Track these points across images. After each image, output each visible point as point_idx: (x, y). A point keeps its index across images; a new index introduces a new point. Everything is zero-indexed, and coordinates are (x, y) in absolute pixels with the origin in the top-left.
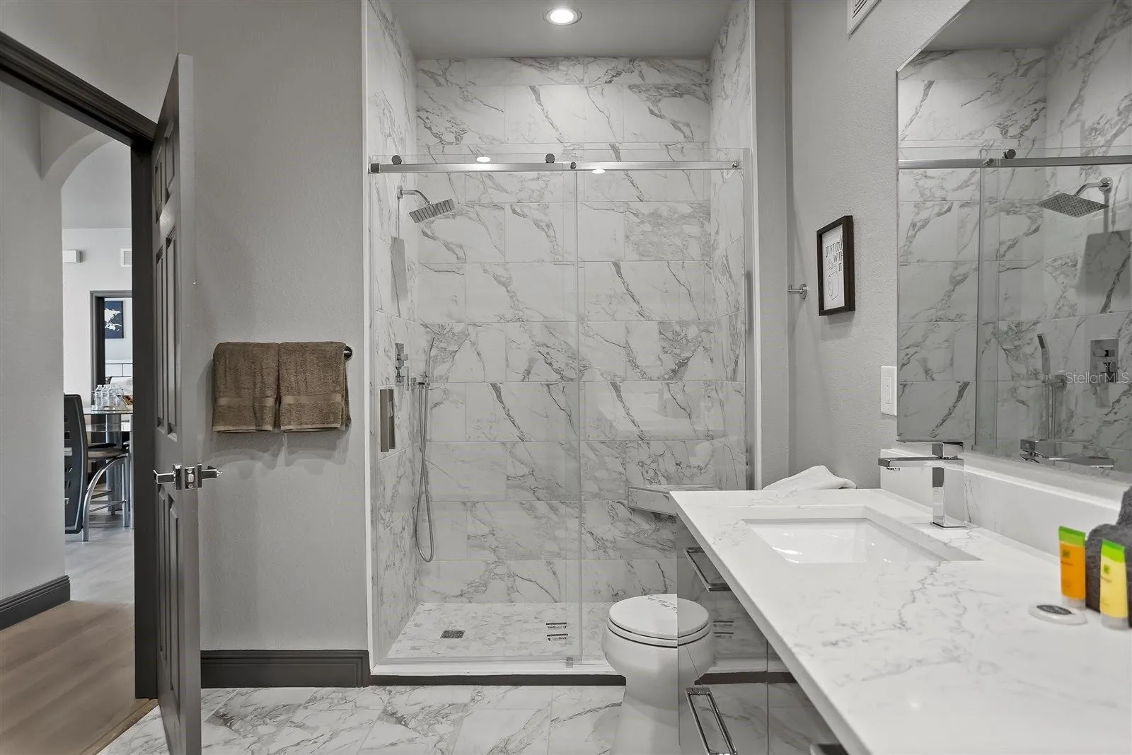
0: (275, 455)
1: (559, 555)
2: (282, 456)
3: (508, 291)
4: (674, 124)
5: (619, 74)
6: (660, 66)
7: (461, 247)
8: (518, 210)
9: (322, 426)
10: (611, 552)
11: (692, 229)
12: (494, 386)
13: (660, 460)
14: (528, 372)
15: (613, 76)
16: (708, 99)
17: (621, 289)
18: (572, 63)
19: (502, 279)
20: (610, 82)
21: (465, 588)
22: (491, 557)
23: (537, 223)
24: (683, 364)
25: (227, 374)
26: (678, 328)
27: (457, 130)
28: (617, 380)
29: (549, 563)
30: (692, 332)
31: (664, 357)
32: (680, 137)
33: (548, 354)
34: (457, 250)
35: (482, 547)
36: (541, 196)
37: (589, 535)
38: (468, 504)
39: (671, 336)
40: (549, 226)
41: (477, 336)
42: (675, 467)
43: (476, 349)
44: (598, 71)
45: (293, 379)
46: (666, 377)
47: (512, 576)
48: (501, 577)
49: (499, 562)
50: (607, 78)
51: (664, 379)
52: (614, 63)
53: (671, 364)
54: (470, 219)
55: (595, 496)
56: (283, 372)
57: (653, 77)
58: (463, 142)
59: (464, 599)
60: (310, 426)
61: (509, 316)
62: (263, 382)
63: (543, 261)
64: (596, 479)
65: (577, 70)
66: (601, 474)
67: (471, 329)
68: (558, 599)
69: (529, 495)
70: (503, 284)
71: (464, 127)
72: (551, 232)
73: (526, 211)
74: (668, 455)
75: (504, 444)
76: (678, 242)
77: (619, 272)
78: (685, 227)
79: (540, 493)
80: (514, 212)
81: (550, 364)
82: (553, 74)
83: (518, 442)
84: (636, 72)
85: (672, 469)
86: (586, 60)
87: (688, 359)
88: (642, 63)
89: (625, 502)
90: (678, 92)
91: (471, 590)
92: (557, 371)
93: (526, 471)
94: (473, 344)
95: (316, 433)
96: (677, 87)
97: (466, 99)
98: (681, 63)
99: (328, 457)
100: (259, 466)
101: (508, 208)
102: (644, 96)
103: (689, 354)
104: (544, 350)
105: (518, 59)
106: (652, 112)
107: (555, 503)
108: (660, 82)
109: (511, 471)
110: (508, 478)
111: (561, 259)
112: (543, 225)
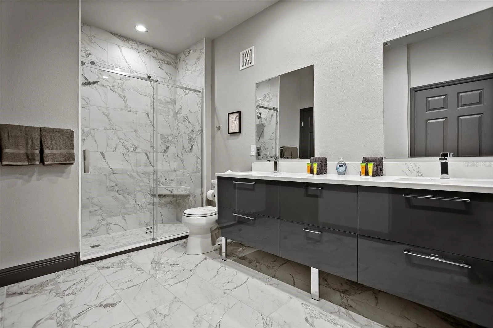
0: (31, 176)
1: (127, 214)
2: (35, 177)
3: (108, 118)
4: (166, 73)
5: (150, 51)
6: (162, 53)
7: (88, 98)
8: (112, 89)
9: (65, 162)
10: (145, 210)
11: (171, 106)
12: (102, 153)
13: (161, 178)
14: (116, 148)
15: (148, 52)
16: (176, 68)
17: (149, 122)
18: (134, 42)
19: (106, 113)
20: (147, 53)
21: (88, 232)
22: (100, 218)
23: (120, 95)
24: (167, 148)
25: (10, 139)
26: (166, 137)
27: (86, 52)
28: (147, 153)
29: (123, 217)
30: (170, 138)
31: (162, 145)
32: (167, 77)
33: (123, 142)
34: (87, 100)
35: (96, 215)
36: (122, 86)
37: (137, 205)
38: (90, 199)
39: (165, 139)
40: (124, 97)
41: (95, 134)
42: (165, 180)
43: (94, 139)
44: (142, 48)
45: (49, 142)
46: (163, 152)
47: (109, 224)
48: (104, 225)
49: (103, 219)
50: (146, 51)
51: (162, 152)
52: (148, 48)
53: (164, 147)
54: (92, 88)
55: (140, 191)
56: (44, 139)
57: (160, 56)
58: (89, 58)
59: (87, 236)
60: (59, 163)
61: (108, 127)
62: (33, 143)
63: (122, 109)
64: (140, 186)
65: (136, 46)
66: (141, 184)
67: (92, 131)
68: (126, 229)
69: (116, 193)
70: (106, 115)
71: (90, 52)
72: (125, 99)
73: (116, 90)
74: (163, 177)
75: (105, 175)
76: (166, 109)
77: (148, 117)
78: (169, 106)
79: (121, 192)
80: (111, 89)
81: (124, 146)
82: (126, 44)
83: (111, 174)
84: (155, 53)
85: (164, 181)
86: (139, 43)
87: (169, 146)
88: (157, 51)
89: (150, 193)
90: (168, 63)
91: (91, 232)
92: (126, 149)
93: (114, 184)
94: (93, 137)
95: (61, 166)
96: (167, 61)
97: (91, 42)
98: (169, 55)
99: (61, 176)
100: (20, 182)
101: (108, 88)
102: (157, 61)
103: (169, 145)
104: (122, 141)
105: (114, 34)
106: (160, 67)
107: (126, 195)
108: (162, 58)
109: (108, 185)
110: (107, 187)
111: (128, 109)
112: (122, 96)
